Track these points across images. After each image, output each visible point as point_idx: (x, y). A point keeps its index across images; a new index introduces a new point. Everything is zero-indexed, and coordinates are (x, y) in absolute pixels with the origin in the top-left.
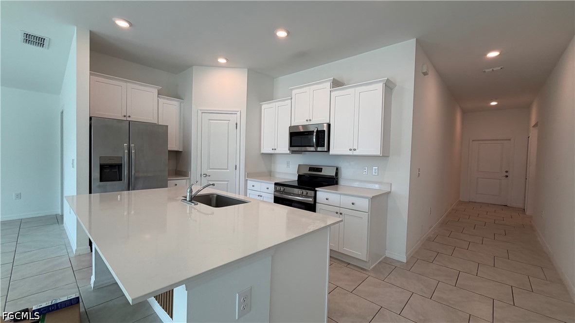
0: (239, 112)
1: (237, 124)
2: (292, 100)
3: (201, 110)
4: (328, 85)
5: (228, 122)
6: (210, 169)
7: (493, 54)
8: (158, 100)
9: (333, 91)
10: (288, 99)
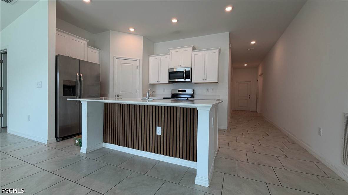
0: (139, 60)
1: (137, 66)
2: (170, 55)
3: (115, 57)
4: (191, 49)
5: (132, 65)
6: (121, 92)
7: (253, 43)
8: (87, 49)
9: (193, 52)
10: (168, 55)
